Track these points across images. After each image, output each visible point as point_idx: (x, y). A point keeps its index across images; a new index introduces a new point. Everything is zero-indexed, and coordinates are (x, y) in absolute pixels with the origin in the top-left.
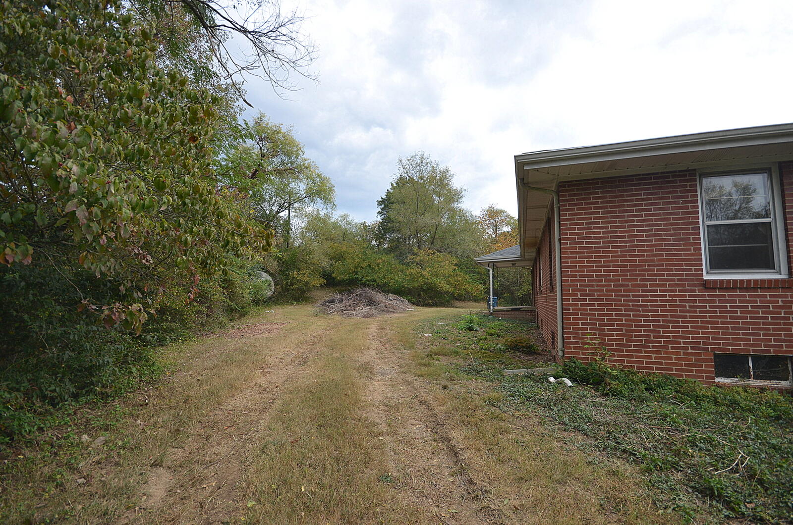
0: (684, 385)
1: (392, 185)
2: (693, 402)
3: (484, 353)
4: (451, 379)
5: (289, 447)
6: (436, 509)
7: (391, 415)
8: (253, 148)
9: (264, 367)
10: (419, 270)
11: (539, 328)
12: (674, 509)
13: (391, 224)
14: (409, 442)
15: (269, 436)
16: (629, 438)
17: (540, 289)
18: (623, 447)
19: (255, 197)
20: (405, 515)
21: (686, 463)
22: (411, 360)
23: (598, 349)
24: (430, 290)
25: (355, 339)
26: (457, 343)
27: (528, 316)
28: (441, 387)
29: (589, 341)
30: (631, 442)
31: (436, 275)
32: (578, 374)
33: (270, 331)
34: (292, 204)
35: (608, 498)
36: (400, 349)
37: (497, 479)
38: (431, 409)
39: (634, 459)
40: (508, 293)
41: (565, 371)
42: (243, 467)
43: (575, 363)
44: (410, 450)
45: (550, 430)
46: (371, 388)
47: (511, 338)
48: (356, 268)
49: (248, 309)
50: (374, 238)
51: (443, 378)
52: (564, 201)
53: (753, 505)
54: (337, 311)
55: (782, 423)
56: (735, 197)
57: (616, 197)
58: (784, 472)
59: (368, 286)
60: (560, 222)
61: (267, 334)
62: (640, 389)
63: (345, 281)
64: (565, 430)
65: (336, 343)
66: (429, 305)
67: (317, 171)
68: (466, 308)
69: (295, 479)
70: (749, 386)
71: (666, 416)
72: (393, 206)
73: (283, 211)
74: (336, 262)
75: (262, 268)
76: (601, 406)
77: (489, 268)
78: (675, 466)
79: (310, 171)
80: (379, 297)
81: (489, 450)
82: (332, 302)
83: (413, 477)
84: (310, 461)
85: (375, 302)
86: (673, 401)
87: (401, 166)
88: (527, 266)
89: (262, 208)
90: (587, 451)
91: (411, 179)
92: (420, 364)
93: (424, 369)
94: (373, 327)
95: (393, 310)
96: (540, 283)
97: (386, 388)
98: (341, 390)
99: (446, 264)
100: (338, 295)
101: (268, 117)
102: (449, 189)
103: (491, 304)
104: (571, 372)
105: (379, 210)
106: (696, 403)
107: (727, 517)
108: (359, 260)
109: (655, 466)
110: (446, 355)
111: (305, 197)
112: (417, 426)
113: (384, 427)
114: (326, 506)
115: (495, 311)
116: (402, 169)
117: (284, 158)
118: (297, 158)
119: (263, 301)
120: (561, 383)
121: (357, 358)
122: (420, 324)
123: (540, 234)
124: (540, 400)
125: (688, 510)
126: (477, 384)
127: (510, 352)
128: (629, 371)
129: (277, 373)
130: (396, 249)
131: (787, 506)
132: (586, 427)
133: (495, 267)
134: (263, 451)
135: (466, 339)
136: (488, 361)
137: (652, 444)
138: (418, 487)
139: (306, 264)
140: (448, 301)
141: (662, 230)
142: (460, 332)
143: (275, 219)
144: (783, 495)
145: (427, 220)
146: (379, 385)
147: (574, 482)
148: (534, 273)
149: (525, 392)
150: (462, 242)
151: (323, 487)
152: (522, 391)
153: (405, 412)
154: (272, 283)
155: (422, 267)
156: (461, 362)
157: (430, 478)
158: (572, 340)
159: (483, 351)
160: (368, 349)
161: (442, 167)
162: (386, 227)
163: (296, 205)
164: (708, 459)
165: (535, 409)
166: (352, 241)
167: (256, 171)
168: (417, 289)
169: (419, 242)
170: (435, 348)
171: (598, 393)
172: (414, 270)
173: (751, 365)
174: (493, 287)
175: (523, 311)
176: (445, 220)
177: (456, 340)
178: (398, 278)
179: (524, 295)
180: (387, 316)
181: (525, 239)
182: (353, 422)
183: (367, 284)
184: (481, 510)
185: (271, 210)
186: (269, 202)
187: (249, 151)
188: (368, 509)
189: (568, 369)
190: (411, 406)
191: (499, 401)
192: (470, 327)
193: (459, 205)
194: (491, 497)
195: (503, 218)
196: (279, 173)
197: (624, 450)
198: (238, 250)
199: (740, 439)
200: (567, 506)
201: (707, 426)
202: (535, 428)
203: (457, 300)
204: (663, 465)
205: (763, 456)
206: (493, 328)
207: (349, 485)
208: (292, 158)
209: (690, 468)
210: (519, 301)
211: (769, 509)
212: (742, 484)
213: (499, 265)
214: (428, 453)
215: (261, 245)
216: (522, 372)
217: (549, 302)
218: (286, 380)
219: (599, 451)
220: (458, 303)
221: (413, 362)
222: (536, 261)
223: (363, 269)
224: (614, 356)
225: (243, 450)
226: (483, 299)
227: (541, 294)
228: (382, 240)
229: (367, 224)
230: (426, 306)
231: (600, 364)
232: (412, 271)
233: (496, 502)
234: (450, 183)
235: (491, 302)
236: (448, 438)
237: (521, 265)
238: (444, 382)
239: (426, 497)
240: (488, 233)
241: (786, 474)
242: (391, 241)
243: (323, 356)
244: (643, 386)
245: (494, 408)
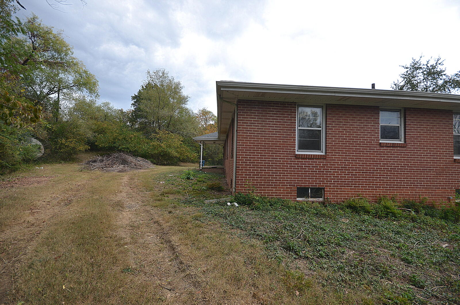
0: (285, 202)
1: (143, 87)
2: (287, 210)
3: (195, 192)
4: (175, 207)
5: (52, 262)
6: (159, 282)
7: (134, 232)
8: (26, 41)
9: (32, 209)
10: (159, 143)
11: (225, 177)
12: (275, 258)
13: (141, 112)
14: (145, 246)
15: (36, 256)
16: (260, 229)
17: (227, 157)
18: (257, 233)
19: (26, 79)
20: (139, 289)
21: (282, 237)
22: (150, 198)
23: (251, 187)
24: (165, 156)
25: (112, 186)
26: (179, 187)
27: (220, 171)
28: (168, 213)
29: (247, 183)
30: (261, 231)
31: (170, 147)
32: (241, 200)
33: (38, 182)
34: (62, 89)
35: (248, 258)
36: (143, 191)
37: (195, 258)
38: (161, 226)
39: (261, 238)
40: (211, 158)
41: (235, 199)
42: (13, 280)
43: (240, 195)
44: (145, 251)
45: (226, 229)
46: (121, 216)
47: (210, 183)
48: (114, 139)
49: (18, 166)
50: (129, 120)
51: (170, 207)
52: (240, 110)
53: (305, 252)
54: (99, 168)
55: (318, 216)
56: (311, 117)
57: (264, 111)
58: (317, 236)
59: (123, 151)
60: (237, 121)
61: (37, 185)
62: (267, 206)
63: (105, 148)
64: (232, 229)
65: (96, 189)
66: (164, 165)
67: (84, 68)
68: (187, 166)
69: (57, 282)
70: (308, 201)
71: (276, 217)
72: (143, 101)
73: (53, 94)
74: (98, 135)
75: (32, 135)
76: (250, 215)
77: (201, 144)
78: (277, 239)
79: (78, 67)
80: (130, 159)
81: (193, 244)
82: (95, 161)
83: (146, 266)
84: (70, 269)
85: (128, 162)
86: (280, 210)
87: (149, 76)
88: (221, 144)
89: (33, 89)
90: (241, 238)
91: (155, 85)
92: (155, 200)
93: (158, 203)
94: (125, 179)
95: (140, 167)
96: (227, 153)
97: (132, 216)
98: (97, 219)
99: (176, 140)
100: (99, 157)
101: (40, 19)
102: (180, 95)
103: (201, 164)
104: (238, 199)
105: (133, 102)
106: (288, 210)
107: (295, 258)
108: (116, 134)
109: (269, 240)
110: (173, 194)
111: (73, 86)
112: (151, 237)
113: (128, 240)
114: (82, 294)
115: (203, 168)
116: (150, 78)
117: (55, 54)
118: (67, 56)
119: (33, 160)
120: (233, 205)
121: (112, 198)
122: (158, 176)
123: (228, 127)
124: (222, 215)
125: (280, 258)
126: (189, 209)
127: (209, 190)
128: (263, 197)
129: (45, 212)
130: (144, 129)
131: (317, 250)
132: (242, 226)
133: (204, 144)
134: (30, 267)
135: (185, 184)
136: (197, 196)
137: (269, 230)
138: (148, 271)
139: (73, 134)
140: (176, 162)
141: (281, 130)
142: (182, 180)
143: (45, 99)
144: (316, 246)
145: (165, 112)
146: (127, 214)
147: (233, 253)
148: (224, 148)
149: (215, 211)
150: (186, 128)
151: (80, 283)
152: (213, 211)
153: (144, 229)
154: (42, 147)
155: (161, 141)
156: (181, 197)
157: (157, 265)
158: (240, 183)
159: (194, 191)
160: (121, 192)
161: (176, 81)
162: (136, 115)
163: (65, 91)
164: (290, 234)
165: (219, 219)
166: (112, 121)
167: (28, 60)
168: (157, 155)
169: (159, 126)
170: (166, 190)
171: (250, 209)
172: (155, 143)
173: (310, 192)
174: (203, 154)
175: (218, 168)
176: (176, 113)
177: (179, 185)
178: (145, 147)
179: (219, 160)
180: (136, 171)
181: (220, 129)
182: (106, 239)
183: (122, 151)
184: (186, 276)
185: (41, 92)
186: (39, 85)
187: (21, 43)
188: (113, 290)
189: (237, 198)
190: (148, 225)
191: (201, 217)
192: (188, 177)
193: (185, 106)
194: (191, 268)
195: (210, 116)
196: (50, 65)
197: (258, 234)
198: (7, 120)
199: (303, 224)
200: (229, 266)
201: (291, 220)
202: (218, 229)
203: (182, 162)
204: (272, 239)
205: (310, 230)
206: (201, 178)
207: (100, 278)
208: (62, 55)
209: (283, 239)
210: (216, 163)
211: (310, 253)
212: (301, 243)
213: (206, 142)
214: (156, 250)
215: (30, 117)
216: (214, 201)
217: (231, 164)
218: (52, 217)
219: (247, 236)
220: (182, 164)
221: (151, 199)
222: (226, 141)
223: (120, 140)
224: (258, 190)
225: (12, 269)
226: (197, 162)
227: (227, 159)
228: (134, 123)
229: (123, 111)
230: (162, 165)
231: (252, 195)
232: (154, 143)
233: (194, 270)
234: (181, 92)
235: (201, 163)
236: (169, 241)
237: (218, 143)
238: (170, 209)
239: (154, 276)
240: (202, 124)
241: (318, 237)
242: (141, 123)
243: (85, 198)
244: (269, 204)
245: (198, 221)
